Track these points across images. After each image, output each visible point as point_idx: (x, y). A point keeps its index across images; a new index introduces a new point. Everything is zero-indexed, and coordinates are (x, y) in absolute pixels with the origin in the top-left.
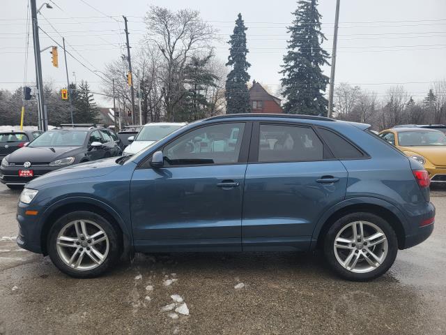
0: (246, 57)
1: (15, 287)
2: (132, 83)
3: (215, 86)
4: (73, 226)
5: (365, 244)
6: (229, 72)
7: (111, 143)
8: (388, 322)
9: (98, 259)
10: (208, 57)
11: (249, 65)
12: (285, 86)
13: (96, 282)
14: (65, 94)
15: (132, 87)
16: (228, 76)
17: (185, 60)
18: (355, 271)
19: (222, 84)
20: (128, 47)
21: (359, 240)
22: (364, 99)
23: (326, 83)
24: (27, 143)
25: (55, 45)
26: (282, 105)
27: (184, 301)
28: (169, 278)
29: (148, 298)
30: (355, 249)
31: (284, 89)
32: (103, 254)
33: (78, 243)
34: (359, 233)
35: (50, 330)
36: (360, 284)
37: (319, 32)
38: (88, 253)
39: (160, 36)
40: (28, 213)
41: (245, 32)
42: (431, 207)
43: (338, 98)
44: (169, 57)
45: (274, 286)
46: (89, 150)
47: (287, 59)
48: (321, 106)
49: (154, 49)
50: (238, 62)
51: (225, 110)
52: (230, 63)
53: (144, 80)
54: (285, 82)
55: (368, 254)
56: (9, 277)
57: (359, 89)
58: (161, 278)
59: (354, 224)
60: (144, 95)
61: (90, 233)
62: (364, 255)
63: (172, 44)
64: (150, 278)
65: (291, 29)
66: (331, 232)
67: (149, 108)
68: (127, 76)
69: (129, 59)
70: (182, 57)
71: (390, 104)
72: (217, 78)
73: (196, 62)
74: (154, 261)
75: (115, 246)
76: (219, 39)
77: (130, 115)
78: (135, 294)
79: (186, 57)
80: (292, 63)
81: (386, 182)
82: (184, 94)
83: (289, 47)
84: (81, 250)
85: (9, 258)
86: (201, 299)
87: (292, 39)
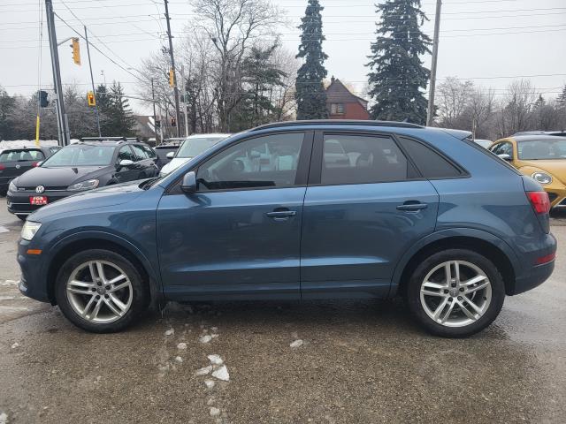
0: (322, 45)
1: (16, 344)
2: (175, 83)
3: (282, 84)
4: (88, 268)
5: (462, 290)
6: (300, 66)
7: (147, 162)
8: (486, 391)
9: (119, 309)
10: (273, 48)
11: (326, 57)
12: (373, 84)
13: (116, 339)
14: (92, 99)
15: (176, 89)
16: (299, 71)
17: (242, 52)
18: (448, 324)
19: (291, 83)
20: (170, 37)
21: (454, 285)
22: (477, 98)
23: (427, 78)
24: (40, 163)
25: (76, 36)
26: (369, 109)
27: (224, 363)
28: (209, 334)
29: (179, 358)
30: (448, 296)
31: (372, 86)
32: (125, 303)
33: (94, 290)
34: (453, 276)
35: (54, 398)
36: (455, 341)
37: (418, 11)
38: (107, 301)
39: (211, 21)
40: (30, 251)
41: (321, 12)
42: (550, 240)
43: (443, 98)
44: (222, 49)
45: (341, 344)
46: (117, 171)
47: (376, 48)
48: (420, 109)
49: (203, 39)
50: (312, 53)
51: (295, 116)
52: (301, 54)
53: (191, 79)
54: (373, 77)
55: (465, 303)
56: (10, 332)
57: (471, 84)
58: (198, 333)
59: (447, 265)
60: (192, 99)
61: (108, 278)
62: (460, 304)
63: (225, 31)
64: (184, 332)
65: (381, 6)
66: (416, 274)
67: (198, 115)
68: (169, 74)
69: (171, 52)
70: (240, 47)
71: (512, 105)
72: (285, 75)
73: (257, 54)
74: (191, 311)
75: (140, 294)
76: (287, 23)
77: (174, 124)
78: (164, 353)
79: (243, 48)
80: (382, 53)
81: (490, 209)
82: (243, 96)
83: (378, 32)
84: (98, 297)
85: (11, 308)
86: (246, 361)
87: (382, 20)
